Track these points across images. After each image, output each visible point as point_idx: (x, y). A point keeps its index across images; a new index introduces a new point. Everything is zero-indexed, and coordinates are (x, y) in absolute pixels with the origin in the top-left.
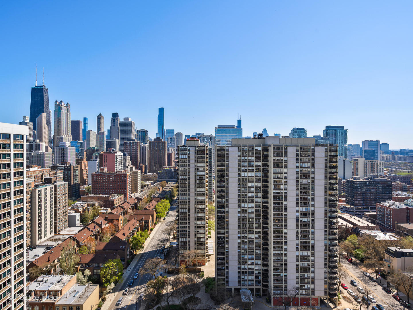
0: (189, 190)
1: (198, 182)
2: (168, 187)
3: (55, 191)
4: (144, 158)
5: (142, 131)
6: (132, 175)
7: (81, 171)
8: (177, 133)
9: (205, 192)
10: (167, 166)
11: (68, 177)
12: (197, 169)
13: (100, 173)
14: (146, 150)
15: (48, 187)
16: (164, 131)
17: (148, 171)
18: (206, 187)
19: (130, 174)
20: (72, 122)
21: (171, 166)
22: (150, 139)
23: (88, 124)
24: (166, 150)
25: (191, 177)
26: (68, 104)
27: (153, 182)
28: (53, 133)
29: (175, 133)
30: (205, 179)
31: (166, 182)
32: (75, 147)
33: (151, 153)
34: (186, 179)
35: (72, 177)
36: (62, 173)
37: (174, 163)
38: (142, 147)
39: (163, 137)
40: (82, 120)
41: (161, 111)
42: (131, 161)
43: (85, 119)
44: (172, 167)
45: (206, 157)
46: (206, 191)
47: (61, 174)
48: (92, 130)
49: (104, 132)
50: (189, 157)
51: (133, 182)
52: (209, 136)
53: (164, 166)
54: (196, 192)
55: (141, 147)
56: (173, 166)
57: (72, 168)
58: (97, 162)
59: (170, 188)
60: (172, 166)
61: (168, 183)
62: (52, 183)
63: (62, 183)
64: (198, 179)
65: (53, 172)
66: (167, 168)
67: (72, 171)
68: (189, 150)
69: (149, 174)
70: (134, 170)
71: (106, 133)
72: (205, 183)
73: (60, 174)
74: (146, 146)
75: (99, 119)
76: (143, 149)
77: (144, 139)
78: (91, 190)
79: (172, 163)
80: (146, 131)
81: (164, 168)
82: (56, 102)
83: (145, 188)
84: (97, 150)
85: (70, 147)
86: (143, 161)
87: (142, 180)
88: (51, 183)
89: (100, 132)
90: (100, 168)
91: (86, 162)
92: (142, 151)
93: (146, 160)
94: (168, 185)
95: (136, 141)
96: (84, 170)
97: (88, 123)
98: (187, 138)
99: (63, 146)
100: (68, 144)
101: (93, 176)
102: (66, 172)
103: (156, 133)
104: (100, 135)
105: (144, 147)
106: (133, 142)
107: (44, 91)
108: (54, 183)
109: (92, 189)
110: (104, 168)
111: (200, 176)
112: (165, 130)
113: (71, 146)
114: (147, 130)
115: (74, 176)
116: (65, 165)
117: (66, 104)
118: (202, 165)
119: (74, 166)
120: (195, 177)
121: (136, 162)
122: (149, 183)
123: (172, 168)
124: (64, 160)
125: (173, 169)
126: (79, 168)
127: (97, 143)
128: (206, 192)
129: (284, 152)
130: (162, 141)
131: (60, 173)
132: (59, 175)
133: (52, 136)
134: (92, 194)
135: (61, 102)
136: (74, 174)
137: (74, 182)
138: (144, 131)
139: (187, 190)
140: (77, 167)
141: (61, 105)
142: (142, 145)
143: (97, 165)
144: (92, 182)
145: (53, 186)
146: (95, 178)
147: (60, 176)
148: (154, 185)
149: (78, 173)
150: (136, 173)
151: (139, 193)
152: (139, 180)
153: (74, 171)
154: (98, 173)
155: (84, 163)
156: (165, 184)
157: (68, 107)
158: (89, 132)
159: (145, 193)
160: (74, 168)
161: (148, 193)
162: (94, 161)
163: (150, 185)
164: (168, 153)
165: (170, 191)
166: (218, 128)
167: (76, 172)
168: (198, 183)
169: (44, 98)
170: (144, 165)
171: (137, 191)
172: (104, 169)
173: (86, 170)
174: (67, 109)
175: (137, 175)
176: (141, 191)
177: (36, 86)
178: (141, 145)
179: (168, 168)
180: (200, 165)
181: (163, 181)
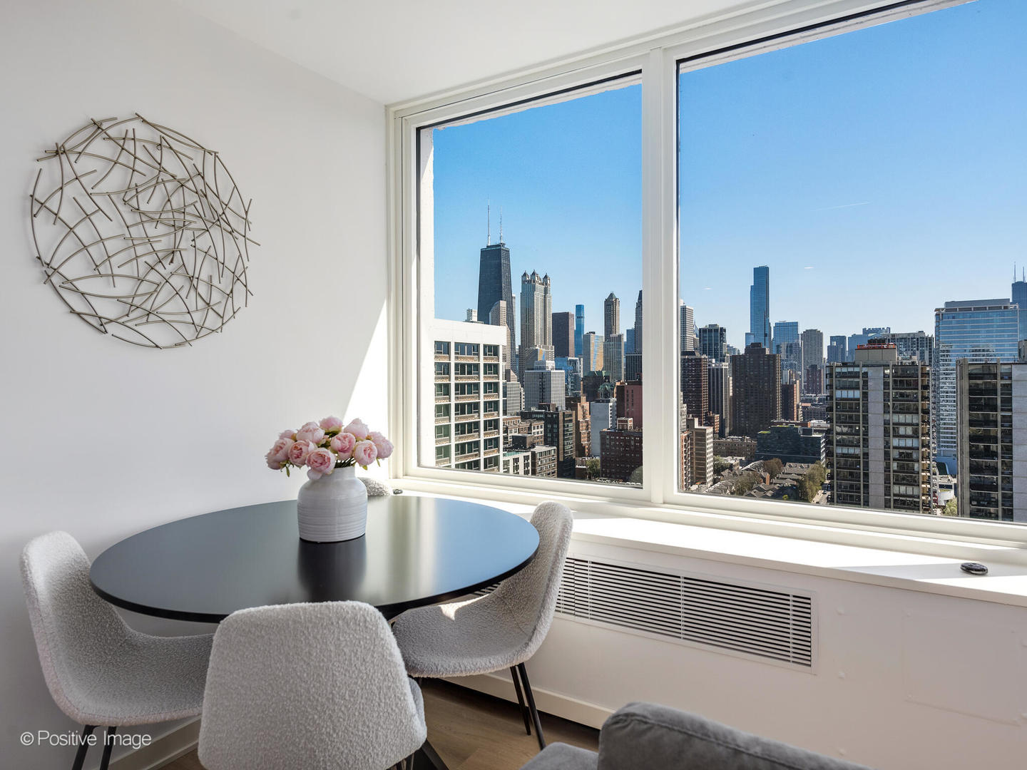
0: (866, 487)
1: (896, 469)
2: (789, 476)
3: (534, 464)
4: (718, 397)
5: (710, 331)
6: (692, 440)
7: (578, 423)
8: (807, 331)
9: (918, 497)
10: (783, 420)
11: (552, 435)
12: (890, 430)
13: (619, 430)
14: (722, 378)
15: (521, 456)
16: (770, 328)
17: (727, 430)
18: (923, 483)
19: (688, 436)
20: (554, 315)
21: (793, 420)
22: (731, 349)
23: (585, 319)
24: (778, 376)
25: (871, 452)
26: (546, 277)
27: (743, 458)
28: (518, 342)
29: (801, 331)
30: (918, 461)
31: (780, 460)
32: (563, 371)
33: (738, 384)
34: (857, 457)
35: (561, 438)
36: (541, 428)
37: (800, 412)
38: (713, 369)
39: (767, 342)
40: (573, 311)
41: (762, 275)
42: (685, 405)
43: (579, 308)
44: (795, 421)
45: (922, 397)
46: (923, 495)
47: (540, 430)
48: (594, 333)
49: (620, 336)
50: (865, 395)
51: (694, 456)
52: (912, 336)
53: (772, 418)
54: (890, 495)
55: (709, 369)
56: (798, 420)
57: (561, 418)
58: (611, 404)
59: (793, 480)
60: (795, 419)
61: (788, 464)
62: (528, 447)
63: (545, 449)
64: (894, 460)
65: (525, 425)
66: (781, 423)
67: (561, 424)
68: (866, 374)
69: (730, 439)
70: (696, 426)
71: (625, 339)
72: (918, 473)
73: (538, 430)
74: (724, 367)
75: (610, 305)
76: (716, 375)
77: (716, 350)
78: (599, 467)
79: (795, 411)
80: (722, 329)
81: (773, 424)
82: (525, 274)
83: (725, 473)
84: (607, 377)
85: (555, 371)
86: (716, 406)
87: (716, 452)
88: (525, 448)
89: (611, 336)
90: (618, 419)
91: (586, 405)
92: (713, 379)
93: (722, 402)
94: (787, 469)
95: (698, 355)
96: (582, 422)
97: (585, 316)
98: (835, 344)
99: (540, 368)
100: (550, 364)
101: (603, 435)
102: (549, 426)
103: (746, 334)
104: (611, 343)
105: (717, 369)
106: (690, 357)
107: (503, 254)
108: (530, 448)
109: (602, 466)
110: (626, 419)
111: (901, 451)
112: (773, 325)
113: (556, 369)
114: (724, 327)
115: (564, 435)
116: (546, 409)
117: (542, 277)
118: (908, 418)
119: (564, 413)
120: (887, 454)
121: (699, 407)
122: (733, 462)
123: (797, 424)
124: (542, 399)
125: (799, 427)
126: (574, 418)
127: (605, 360)
128: (924, 498)
130: (767, 352)
131: (538, 427)
132: (536, 431)
133: (517, 347)
134: (602, 477)
135: (534, 274)
136: (564, 431)
137: (564, 448)
138: (716, 330)
139: (859, 489)
140: (571, 415)
141: (534, 281)
142: (713, 365)
143: (610, 412)
144: (602, 450)
145: (529, 454)
146: (608, 442)
147: (538, 433)
148: (749, 467)
149: (571, 427)
150: (702, 434)
151: (709, 485)
152: (710, 453)
153: (564, 423)
154: (613, 431)
155: (583, 407)
156: (780, 468)
157: (546, 284)
158: (588, 336)
159: (726, 486)
160: (564, 418)
161: (733, 488)
162: (603, 401)
163: (736, 468)
164: (782, 386)
165: (795, 486)
166: (947, 310)
167: (568, 425)
168: (894, 471)
169: (503, 270)
170: (717, 416)
171: (705, 479)
172: (627, 421)
173: (587, 422)
174: (545, 288)
175: (705, 440)
176: (715, 481)
177: (488, 247)
178: (709, 365)
179: (784, 426)
180: (901, 418)
181: (771, 458)
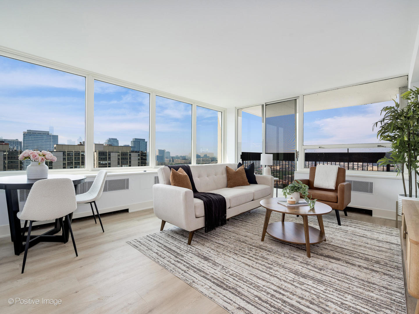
129: (108, 157)
